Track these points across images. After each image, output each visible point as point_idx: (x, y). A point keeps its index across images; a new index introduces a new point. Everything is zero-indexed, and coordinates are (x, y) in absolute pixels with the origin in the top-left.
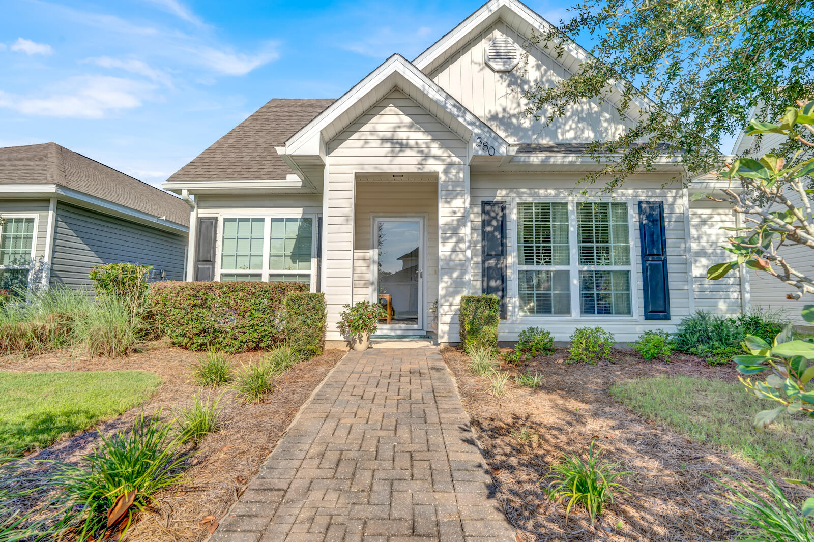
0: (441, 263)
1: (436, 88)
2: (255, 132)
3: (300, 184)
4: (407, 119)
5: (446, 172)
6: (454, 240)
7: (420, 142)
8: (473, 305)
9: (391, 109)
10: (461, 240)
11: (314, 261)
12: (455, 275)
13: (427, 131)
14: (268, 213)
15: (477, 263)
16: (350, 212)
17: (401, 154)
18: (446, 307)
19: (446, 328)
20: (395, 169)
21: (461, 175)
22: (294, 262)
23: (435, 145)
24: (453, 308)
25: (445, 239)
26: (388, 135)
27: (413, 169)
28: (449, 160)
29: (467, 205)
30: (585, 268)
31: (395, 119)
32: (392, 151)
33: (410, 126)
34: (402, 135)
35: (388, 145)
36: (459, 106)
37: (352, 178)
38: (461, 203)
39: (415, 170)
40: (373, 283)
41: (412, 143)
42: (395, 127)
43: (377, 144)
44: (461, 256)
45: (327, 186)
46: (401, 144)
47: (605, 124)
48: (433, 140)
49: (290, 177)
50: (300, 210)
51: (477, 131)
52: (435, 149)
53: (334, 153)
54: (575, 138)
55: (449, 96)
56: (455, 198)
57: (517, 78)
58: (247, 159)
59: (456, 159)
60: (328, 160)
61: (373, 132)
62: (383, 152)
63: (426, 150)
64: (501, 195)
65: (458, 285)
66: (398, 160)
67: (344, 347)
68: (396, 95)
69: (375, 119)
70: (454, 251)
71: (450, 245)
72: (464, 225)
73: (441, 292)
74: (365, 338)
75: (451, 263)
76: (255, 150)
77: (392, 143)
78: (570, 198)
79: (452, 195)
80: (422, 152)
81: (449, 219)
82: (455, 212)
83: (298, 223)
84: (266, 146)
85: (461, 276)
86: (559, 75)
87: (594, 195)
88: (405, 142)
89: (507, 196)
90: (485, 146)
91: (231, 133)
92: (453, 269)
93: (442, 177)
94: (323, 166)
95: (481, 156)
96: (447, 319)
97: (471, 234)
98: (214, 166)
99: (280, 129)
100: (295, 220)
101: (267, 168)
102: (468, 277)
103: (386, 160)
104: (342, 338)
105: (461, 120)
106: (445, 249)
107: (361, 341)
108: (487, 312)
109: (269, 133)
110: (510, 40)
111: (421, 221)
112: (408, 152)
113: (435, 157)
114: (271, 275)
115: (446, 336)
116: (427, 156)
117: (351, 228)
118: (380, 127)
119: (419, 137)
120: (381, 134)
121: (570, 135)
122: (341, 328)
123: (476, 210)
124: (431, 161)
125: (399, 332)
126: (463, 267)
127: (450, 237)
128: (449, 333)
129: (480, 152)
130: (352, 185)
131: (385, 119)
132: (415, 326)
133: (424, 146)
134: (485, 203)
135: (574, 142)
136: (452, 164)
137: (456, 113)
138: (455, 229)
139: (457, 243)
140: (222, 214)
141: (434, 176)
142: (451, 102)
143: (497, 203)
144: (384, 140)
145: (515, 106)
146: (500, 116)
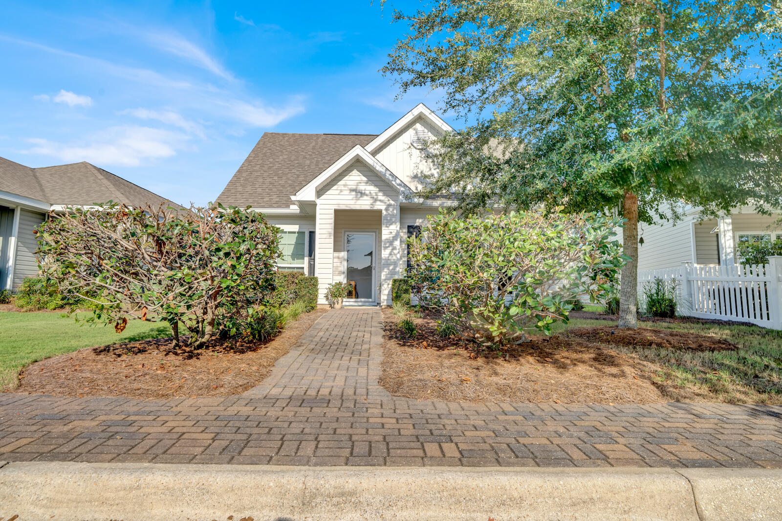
0: (383, 261)
2: (259, 166)
3: (298, 211)
4: (365, 179)
5: (386, 210)
6: (391, 248)
7: (372, 192)
8: (397, 284)
9: (355, 172)
10: (394, 248)
11: (306, 259)
12: (391, 268)
13: (376, 186)
15: (404, 261)
16: (332, 231)
17: (361, 199)
18: (385, 286)
19: (385, 297)
20: (358, 207)
21: (395, 212)
22: (293, 259)
23: (380, 194)
24: (389, 286)
25: (386, 248)
26: (354, 187)
27: (368, 208)
28: (388, 203)
29: (398, 229)
31: (358, 178)
32: (356, 197)
33: (367, 183)
34: (362, 187)
35: (354, 193)
36: (392, 175)
37: (333, 212)
38: (395, 228)
40: (344, 273)
41: (367, 192)
42: (358, 183)
43: (347, 192)
44: (394, 257)
45: (318, 216)
46: (361, 193)
48: (380, 191)
49: (292, 207)
50: (297, 226)
51: (402, 189)
52: (381, 197)
53: (323, 197)
55: (387, 169)
56: (391, 224)
58: (259, 190)
59: (392, 202)
60: (318, 201)
61: (345, 185)
62: (350, 197)
63: (375, 197)
64: (418, 222)
65: (393, 273)
66: (359, 202)
68: (358, 164)
69: (346, 178)
70: (390, 254)
71: (388, 251)
72: (396, 240)
73: (383, 277)
74: (340, 302)
75: (389, 262)
76: (263, 183)
77: (356, 192)
80: (373, 198)
81: (388, 237)
82: (391, 233)
83: (296, 235)
84: (270, 180)
85: (394, 269)
88: (363, 192)
89: (422, 223)
90: (406, 197)
91: (242, 167)
92: (390, 265)
93: (384, 212)
94: (316, 205)
95: (405, 203)
96: (386, 292)
97: (401, 245)
99: (277, 165)
100: (294, 233)
101: (275, 199)
102: (397, 269)
103: (352, 202)
104: (327, 303)
105: (394, 183)
106: (385, 254)
107: (338, 303)
108: (405, 287)
109: (270, 168)
110: (426, 130)
111: (374, 234)
112: (365, 198)
113: (380, 201)
115: (385, 302)
116: (376, 200)
117: (332, 240)
118: (349, 183)
119: (372, 189)
120: (350, 187)
122: (327, 297)
123: (404, 231)
124: (378, 203)
125: (360, 304)
126: (395, 264)
127: (389, 247)
128: (387, 300)
129: (404, 201)
130: (333, 216)
131: (351, 178)
132: (370, 300)
133: (374, 194)
134: (409, 227)
136: (389, 205)
137: (391, 179)
138: (391, 242)
139: (393, 250)
141: (380, 211)
142: (389, 173)
143: (417, 227)
144: (351, 190)
145: (428, 169)
146: (419, 175)
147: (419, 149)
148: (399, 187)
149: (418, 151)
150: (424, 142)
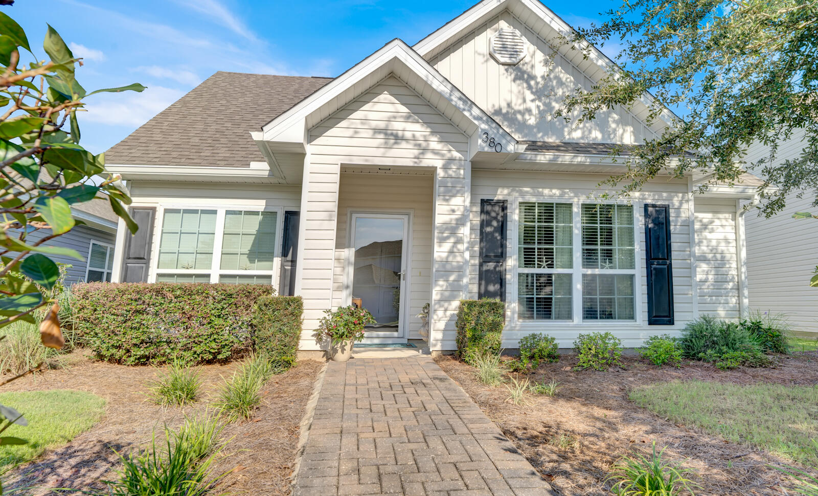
0: (436, 267)
2: (201, 109)
3: (267, 173)
4: (404, 109)
5: (445, 168)
6: (452, 240)
7: (418, 134)
8: (476, 310)
9: (385, 96)
10: (459, 241)
11: (277, 261)
12: (452, 278)
13: (426, 123)
14: (222, 205)
15: (474, 265)
16: (334, 206)
17: (396, 146)
18: (440, 313)
19: (440, 336)
21: (462, 172)
22: (252, 261)
23: (434, 139)
24: (449, 313)
25: (442, 240)
26: (382, 125)
27: (409, 163)
28: (448, 155)
29: (468, 203)
30: (589, 272)
31: (390, 108)
32: (386, 143)
33: (407, 118)
34: (398, 125)
35: (382, 136)
36: (465, 99)
37: (337, 169)
38: (462, 201)
39: (411, 164)
40: (347, 287)
41: (408, 135)
42: (390, 117)
43: (368, 133)
44: (459, 259)
45: (307, 178)
46: (396, 136)
47: (613, 126)
48: (433, 133)
49: (254, 165)
50: (263, 202)
51: (484, 126)
52: (434, 144)
53: (317, 141)
54: (582, 138)
55: (454, 87)
56: (454, 196)
57: (523, 72)
58: (196, 140)
59: (456, 155)
60: (309, 149)
61: (365, 120)
62: (374, 143)
63: (424, 144)
64: (501, 194)
65: (455, 289)
66: (392, 152)
67: (319, 358)
68: (392, 82)
69: (367, 107)
70: (451, 252)
71: (447, 246)
72: (463, 225)
73: (435, 296)
74: (348, 348)
75: (448, 267)
76: (205, 130)
77: (386, 134)
78: (576, 200)
79: (450, 193)
80: (420, 145)
81: (447, 218)
82: (453, 211)
83: (260, 217)
84: (218, 127)
85: (458, 280)
86: (567, 72)
87: (596, 198)
88: (400, 133)
89: (509, 194)
90: (492, 143)
91: (170, 108)
92: (451, 272)
93: (441, 173)
94: (303, 155)
95: (487, 152)
96: (441, 325)
97: (471, 234)
98: (153, 147)
99: (233, 109)
100: (256, 213)
101: (223, 153)
102: (465, 281)
103: (379, 152)
104: (318, 347)
105: (467, 114)
106: (440, 251)
107: (343, 350)
108: (491, 318)
109: (220, 111)
110: (518, 33)
111: (406, 218)
112: (404, 145)
113: (435, 152)
114: (222, 276)
115: (439, 344)
116: (425, 150)
117: (334, 224)
118: (371, 116)
119: (417, 129)
120: (374, 124)
121: (577, 135)
122: (318, 336)
123: (474, 209)
124: (429, 155)
125: (376, 341)
126: (460, 269)
127: (448, 238)
128: (442, 340)
129: (487, 149)
130: (337, 178)
131: (379, 107)
132: (395, 334)
133: (422, 139)
134: (483, 202)
135: (582, 141)
136: (452, 160)
137: (462, 106)
138: (452, 229)
139: (455, 243)
140: (161, 203)
141: (432, 171)
142: (458, 94)
143: (498, 202)
144: (377, 131)
145: (520, 101)
146: (504, 111)
147: (503, 64)
148: (476, 122)
149: (502, 68)
150: (514, 53)
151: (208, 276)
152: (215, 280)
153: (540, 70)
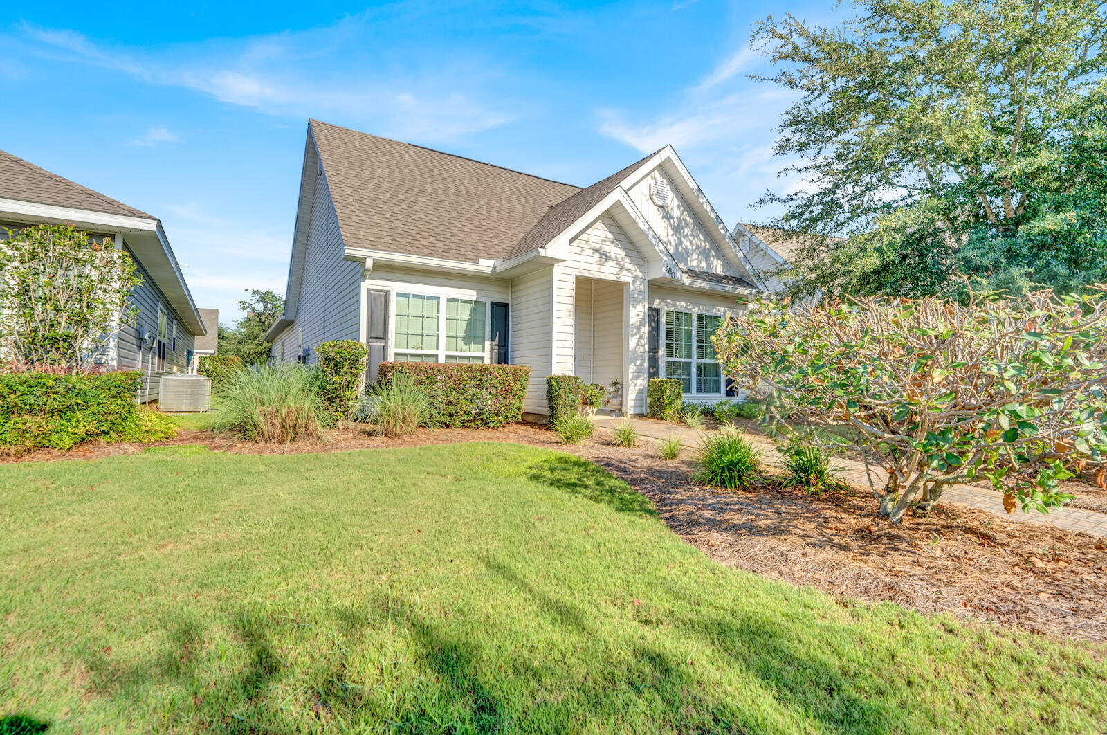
0: (630, 354)
1: (643, 220)
4: (610, 236)
5: (634, 283)
6: (637, 337)
7: (618, 256)
9: (600, 225)
10: (640, 337)
11: (488, 345)
12: (638, 362)
13: (623, 248)
17: (606, 264)
18: (632, 387)
19: (632, 404)
20: (602, 276)
21: (642, 287)
22: (466, 345)
23: (627, 260)
24: (637, 388)
25: (633, 335)
26: (598, 246)
27: (613, 278)
28: (635, 274)
29: (646, 310)
30: (700, 361)
31: (603, 234)
32: (600, 261)
33: (613, 243)
34: (607, 248)
35: (597, 255)
37: (573, 279)
38: (642, 309)
39: (615, 279)
41: (613, 256)
42: (602, 241)
43: (590, 252)
44: (641, 349)
45: (555, 284)
46: (606, 256)
47: (712, 259)
48: (626, 256)
51: (665, 258)
52: (628, 266)
54: (697, 266)
57: (668, 213)
59: (640, 274)
61: (587, 242)
62: (594, 260)
63: (622, 263)
64: (656, 303)
65: (640, 370)
66: (604, 269)
69: (589, 231)
70: (637, 345)
71: (635, 340)
72: (642, 325)
73: (630, 376)
75: (636, 355)
77: (600, 254)
78: (693, 310)
79: (637, 302)
80: (619, 264)
81: (635, 320)
82: (638, 315)
83: (471, 305)
85: (641, 365)
86: (690, 217)
87: (704, 310)
88: (608, 254)
89: (660, 304)
90: (670, 271)
92: (638, 358)
93: (631, 287)
94: (551, 266)
95: (666, 278)
96: (633, 396)
100: (470, 302)
102: (645, 365)
103: (596, 268)
105: (656, 247)
106: (632, 343)
110: (665, 181)
112: (610, 263)
113: (627, 270)
114: (447, 357)
115: (632, 409)
116: (622, 268)
118: (592, 239)
119: (616, 251)
120: (593, 245)
121: (694, 263)
124: (625, 273)
126: (642, 358)
127: (635, 334)
128: (634, 407)
129: (664, 275)
130: (573, 286)
131: (596, 232)
133: (620, 260)
134: (650, 309)
135: (696, 269)
136: (636, 277)
137: (654, 242)
138: (637, 329)
139: (639, 339)
140: (395, 287)
141: (626, 285)
142: (652, 233)
143: (655, 310)
144: (595, 250)
147: (657, 206)
148: (661, 255)
149: (657, 208)
150: (663, 198)
151: (436, 356)
152: (442, 360)
153: (676, 213)
